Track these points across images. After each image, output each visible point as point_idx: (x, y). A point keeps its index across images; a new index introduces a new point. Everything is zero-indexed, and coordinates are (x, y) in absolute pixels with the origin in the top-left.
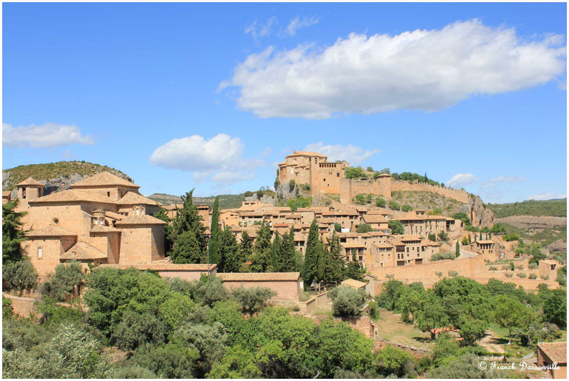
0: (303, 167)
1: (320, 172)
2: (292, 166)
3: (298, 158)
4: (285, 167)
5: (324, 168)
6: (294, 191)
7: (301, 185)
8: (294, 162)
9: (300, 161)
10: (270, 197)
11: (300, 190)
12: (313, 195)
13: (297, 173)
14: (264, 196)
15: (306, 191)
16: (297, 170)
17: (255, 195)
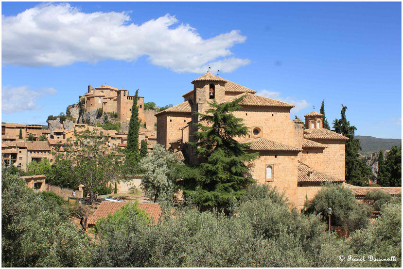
0: (111, 98)
1: (127, 103)
2: (100, 97)
3: (104, 91)
4: (93, 97)
5: (130, 100)
6: (103, 117)
7: (109, 113)
8: (102, 94)
9: (106, 93)
10: (71, 122)
11: (109, 117)
12: (121, 122)
13: (105, 103)
14: (67, 120)
15: (114, 118)
16: (105, 101)
17: (58, 119)
